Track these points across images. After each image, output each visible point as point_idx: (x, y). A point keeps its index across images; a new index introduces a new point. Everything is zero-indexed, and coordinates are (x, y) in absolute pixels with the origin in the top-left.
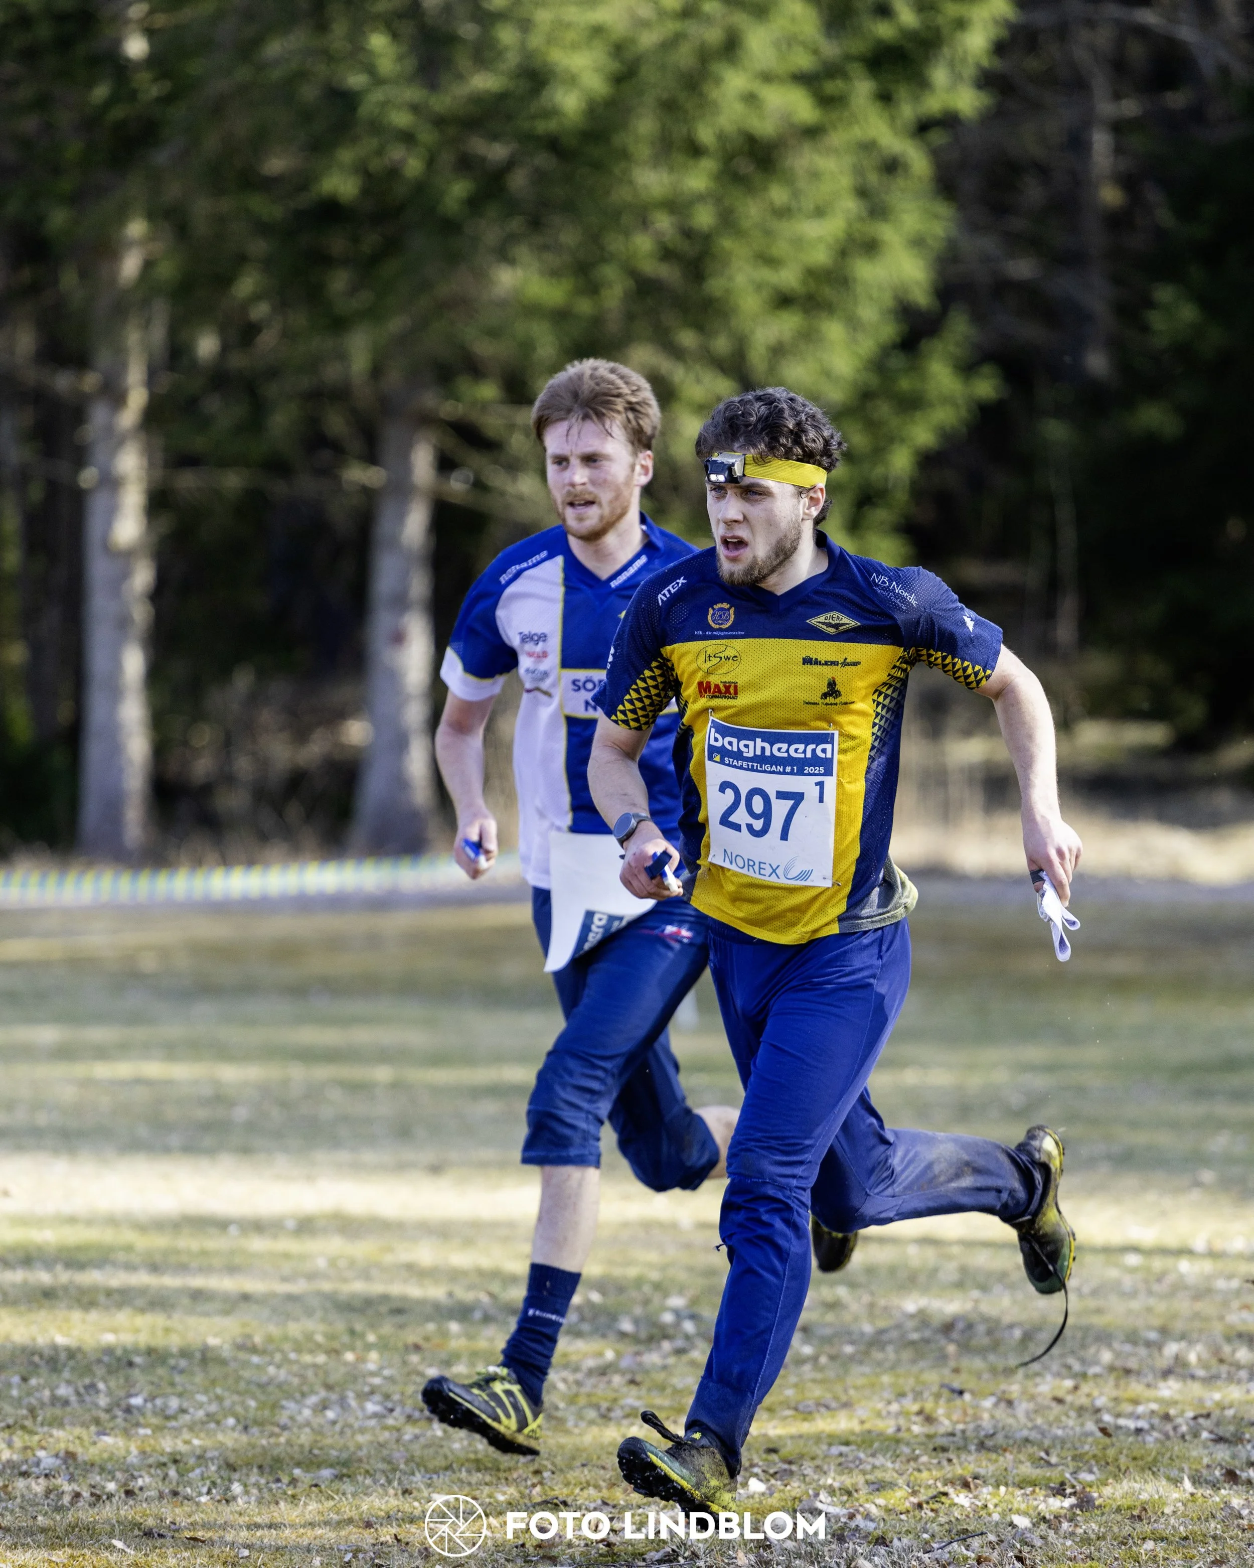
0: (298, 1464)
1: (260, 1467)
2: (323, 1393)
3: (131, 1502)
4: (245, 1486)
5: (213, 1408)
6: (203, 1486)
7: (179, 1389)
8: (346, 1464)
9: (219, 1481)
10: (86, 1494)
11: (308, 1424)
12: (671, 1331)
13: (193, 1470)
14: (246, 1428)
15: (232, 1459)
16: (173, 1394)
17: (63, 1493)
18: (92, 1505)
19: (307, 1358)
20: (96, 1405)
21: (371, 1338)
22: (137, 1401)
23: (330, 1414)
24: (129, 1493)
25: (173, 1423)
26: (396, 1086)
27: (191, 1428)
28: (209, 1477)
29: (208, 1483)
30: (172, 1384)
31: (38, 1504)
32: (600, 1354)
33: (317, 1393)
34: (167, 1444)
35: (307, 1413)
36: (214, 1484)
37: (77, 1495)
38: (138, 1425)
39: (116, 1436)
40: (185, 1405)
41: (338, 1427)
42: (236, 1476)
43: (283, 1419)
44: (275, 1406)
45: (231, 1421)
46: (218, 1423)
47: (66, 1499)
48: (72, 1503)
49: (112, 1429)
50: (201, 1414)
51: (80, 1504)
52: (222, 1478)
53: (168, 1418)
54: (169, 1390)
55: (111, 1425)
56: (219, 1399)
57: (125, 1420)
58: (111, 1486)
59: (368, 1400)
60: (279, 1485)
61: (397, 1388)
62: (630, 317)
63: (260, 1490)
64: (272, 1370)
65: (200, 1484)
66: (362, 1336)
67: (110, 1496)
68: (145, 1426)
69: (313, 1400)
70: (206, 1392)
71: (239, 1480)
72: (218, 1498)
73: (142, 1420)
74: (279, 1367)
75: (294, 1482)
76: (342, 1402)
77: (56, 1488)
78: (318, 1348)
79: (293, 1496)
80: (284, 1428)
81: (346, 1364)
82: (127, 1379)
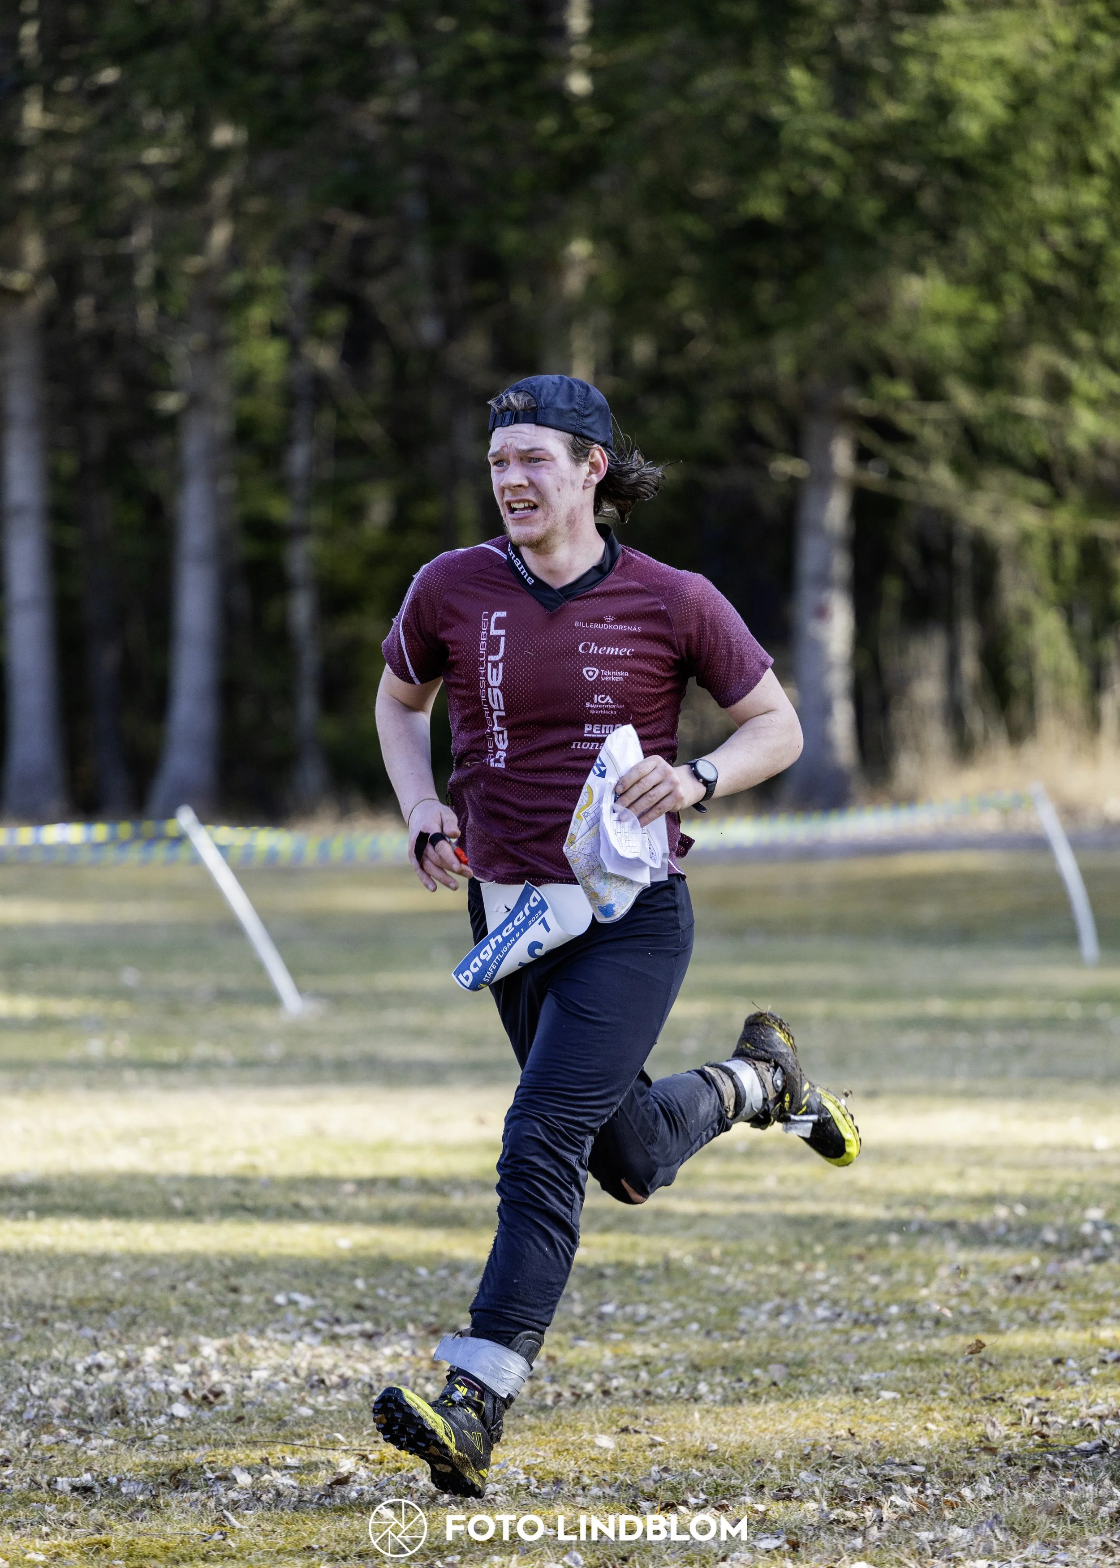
0: (758, 1365)
1: (724, 1368)
2: (777, 1300)
3: (608, 1401)
4: (710, 1385)
5: (678, 1314)
6: (673, 1385)
7: (646, 1298)
8: (800, 1364)
9: (686, 1381)
10: (567, 1394)
11: (763, 1329)
12: (1091, 1241)
13: (662, 1371)
14: (708, 1333)
15: (697, 1361)
16: (642, 1302)
17: (546, 1393)
18: (574, 1404)
19: (762, 1269)
20: (571, 1313)
21: (819, 1249)
22: (609, 1309)
23: (784, 1319)
24: (606, 1393)
25: (642, 1329)
26: (830, 1019)
27: (659, 1332)
28: (677, 1378)
29: (677, 1383)
30: (640, 1293)
31: (524, 1404)
32: (1027, 1262)
33: (772, 1300)
34: (639, 1349)
35: (763, 1318)
36: (682, 1384)
37: (559, 1395)
38: (611, 1331)
39: (590, 1340)
40: (654, 1312)
41: (792, 1331)
42: (702, 1376)
43: (742, 1325)
44: (734, 1313)
45: (695, 1326)
46: (683, 1328)
47: (549, 1401)
48: (556, 1403)
49: (587, 1334)
50: (666, 1320)
51: (562, 1404)
52: (689, 1378)
53: (638, 1324)
54: (637, 1298)
55: (585, 1331)
56: (683, 1306)
57: (599, 1326)
58: (589, 1387)
59: (818, 1306)
60: (741, 1384)
61: (845, 1294)
62: (1030, 320)
63: (724, 1389)
64: (730, 1280)
65: (670, 1384)
66: (811, 1248)
67: (589, 1396)
68: (618, 1331)
69: (767, 1306)
70: (670, 1300)
71: (705, 1380)
72: (687, 1396)
73: (613, 1326)
74: (737, 1276)
75: (754, 1381)
76: (795, 1307)
77: (540, 1388)
78: (769, 1259)
79: (755, 1395)
80: (743, 1332)
81: (797, 1273)
82: (599, 1288)
